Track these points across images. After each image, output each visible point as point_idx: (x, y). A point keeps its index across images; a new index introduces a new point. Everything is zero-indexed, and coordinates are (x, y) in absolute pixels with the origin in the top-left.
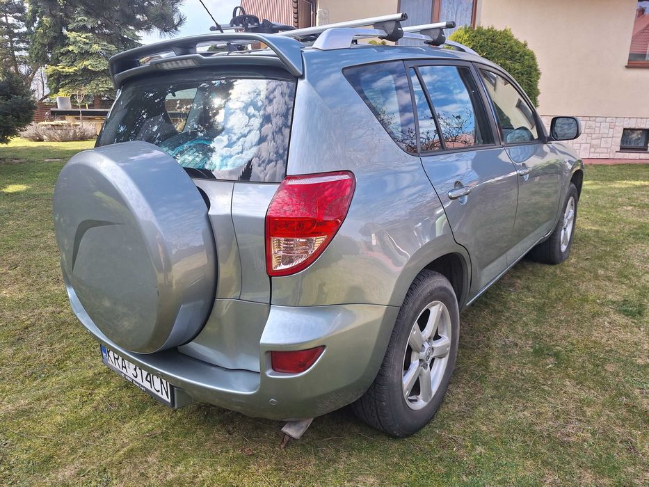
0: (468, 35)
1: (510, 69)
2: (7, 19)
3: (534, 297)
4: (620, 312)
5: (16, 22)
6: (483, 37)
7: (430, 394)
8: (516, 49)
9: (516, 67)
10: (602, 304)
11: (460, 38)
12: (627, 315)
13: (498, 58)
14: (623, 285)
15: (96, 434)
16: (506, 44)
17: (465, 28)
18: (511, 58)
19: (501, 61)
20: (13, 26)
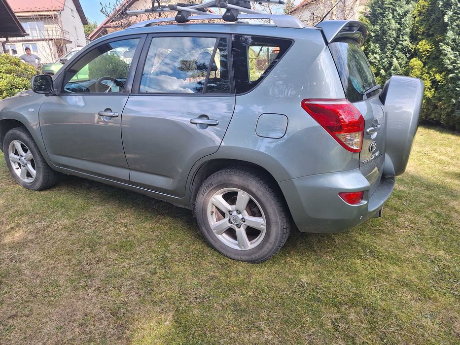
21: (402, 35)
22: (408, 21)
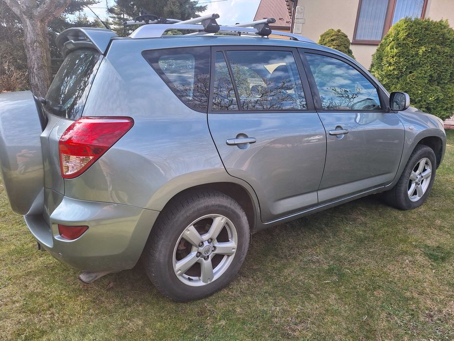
0: (406, 25)
1: (439, 52)
2: (124, 16)
3: (365, 231)
4: (426, 254)
5: (128, 18)
6: (418, 26)
7: (210, 279)
8: (448, 36)
9: (446, 51)
10: (416, 246)
11: (399, 27)
12: (430, 258)
13: (429, 43)
14: (449, 235)
15: (22, 259)
16: (438, 32)
17: (406, 19)
18: (442, 44)
19: (432, 46)
20: (127, 20)
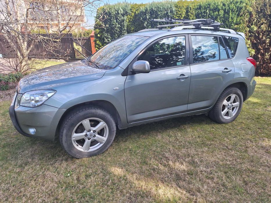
21: (123, 30)
22: (126, 24)
